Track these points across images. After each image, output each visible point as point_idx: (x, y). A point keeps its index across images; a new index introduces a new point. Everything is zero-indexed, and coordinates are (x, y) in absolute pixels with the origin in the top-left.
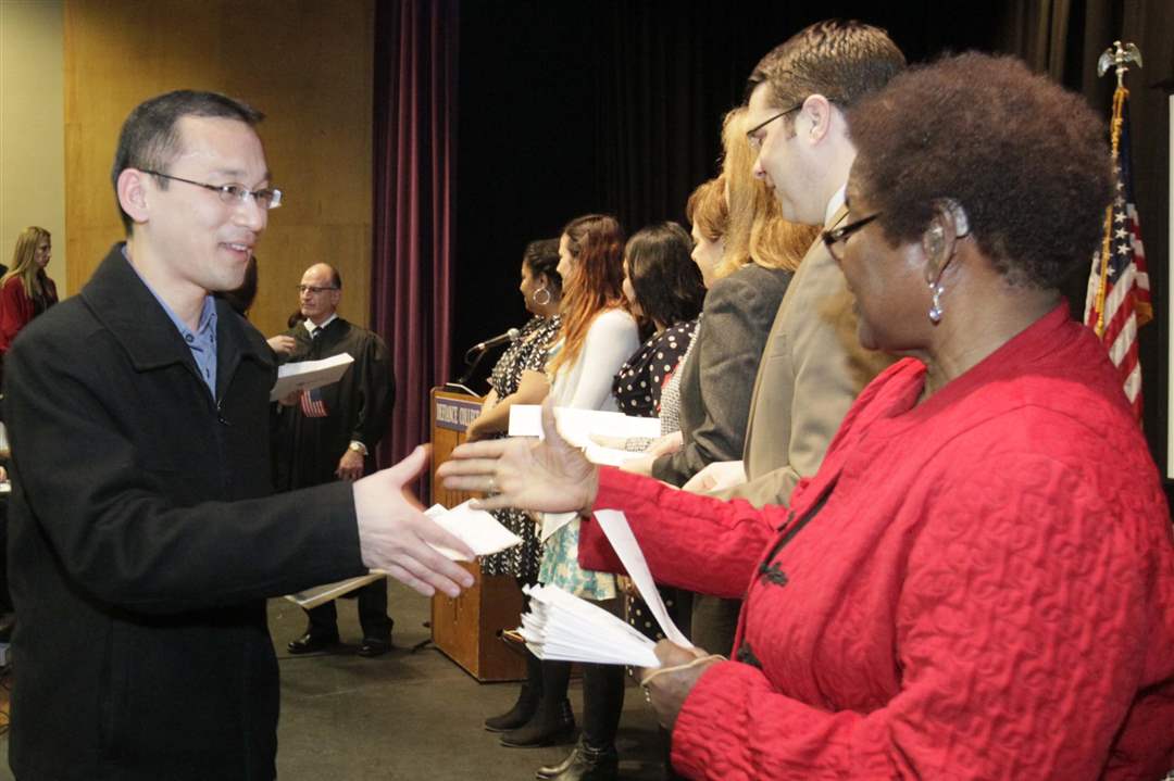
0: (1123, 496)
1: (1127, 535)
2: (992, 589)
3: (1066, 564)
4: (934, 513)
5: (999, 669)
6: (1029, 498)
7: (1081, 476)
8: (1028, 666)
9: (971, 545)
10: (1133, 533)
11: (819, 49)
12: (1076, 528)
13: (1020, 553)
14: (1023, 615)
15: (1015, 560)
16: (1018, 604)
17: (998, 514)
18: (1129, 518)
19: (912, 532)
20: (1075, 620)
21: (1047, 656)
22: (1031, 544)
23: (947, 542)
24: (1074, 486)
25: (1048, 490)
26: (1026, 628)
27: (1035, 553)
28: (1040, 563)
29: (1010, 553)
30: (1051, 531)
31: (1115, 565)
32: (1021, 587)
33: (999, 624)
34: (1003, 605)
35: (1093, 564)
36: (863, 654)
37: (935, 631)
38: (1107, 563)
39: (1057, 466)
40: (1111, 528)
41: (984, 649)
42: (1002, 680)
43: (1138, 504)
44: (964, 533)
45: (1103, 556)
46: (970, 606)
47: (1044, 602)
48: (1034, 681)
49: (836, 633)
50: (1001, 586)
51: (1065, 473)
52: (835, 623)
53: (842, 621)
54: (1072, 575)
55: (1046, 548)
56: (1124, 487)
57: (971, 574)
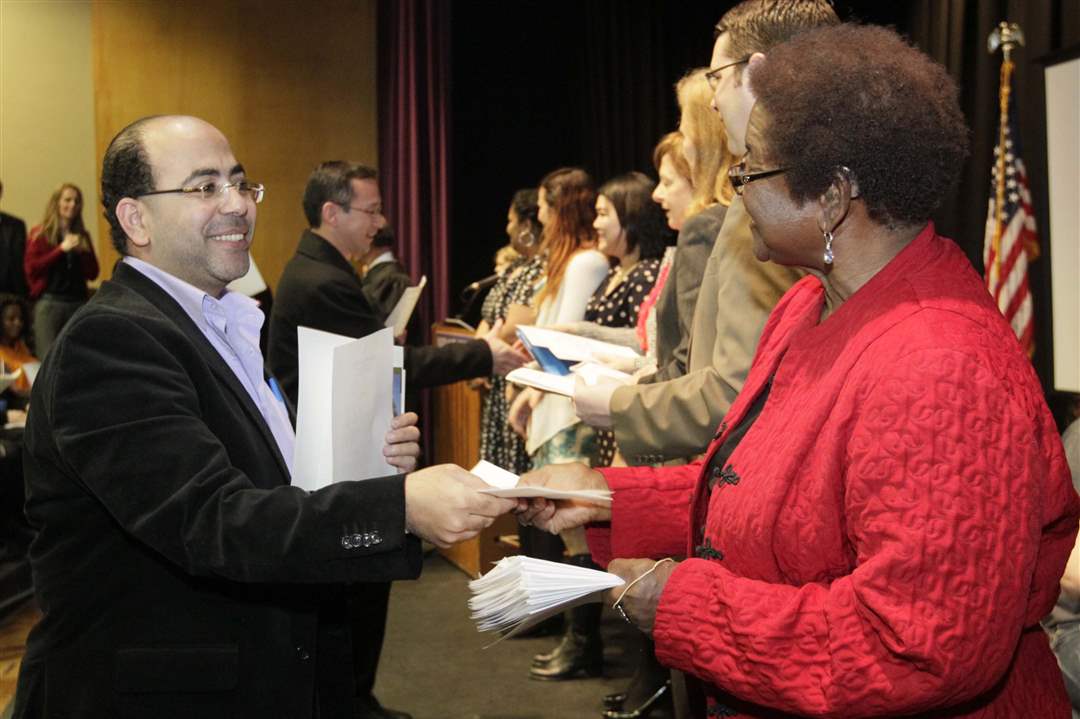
0: (1010, 373)
1: (1020, 405)
2: (925, 465)
3: (980, 436)
4: (864, 409)
5: (943, 532)
6: (942, 386)
7: (978, 362)
8: (965, 526)
9: (901, 432)
10: (1023, 402)
11: (769, 13)
12: (981, 405)
13: (943, 433)
14: (954, 484)
15: (940, 439)
16: (949, 475)
17: (921, 403)
18: (1017, 390)
19: (846, 427)
20: (994, 480)
21: (978, 514)
22: (950, 424)
23: (881, 432)
24: (974, 371)
25: (956, 376)
26: (959, 494)
27: (954, 430)
28: (960, 439)
29: (935, 434)
30: (964, 411)
31: (1016, 430)
32: (949, 460)
33: (936, 495)
34: (937, 478)
35: (999, 431)
36: (813, 534)
37: (885, 508)
38: (1010, 430)
39: (959, 357)
40: (1007, 401)
41: (928, 517)
42: (947, 541)
43: (1021, 379)
44: (894, 423)
45: (1005, 425)
46: (910, 483)
47: (968, 471)
48: (972, 537)
49: (788, 518)
50: (933, 462)
51: (966, 362)
52: (787, 510)
53: (792, 507)
54: (985, 444)
55: (962, 426)
56: (1009, 366)
57: (906, 456)
